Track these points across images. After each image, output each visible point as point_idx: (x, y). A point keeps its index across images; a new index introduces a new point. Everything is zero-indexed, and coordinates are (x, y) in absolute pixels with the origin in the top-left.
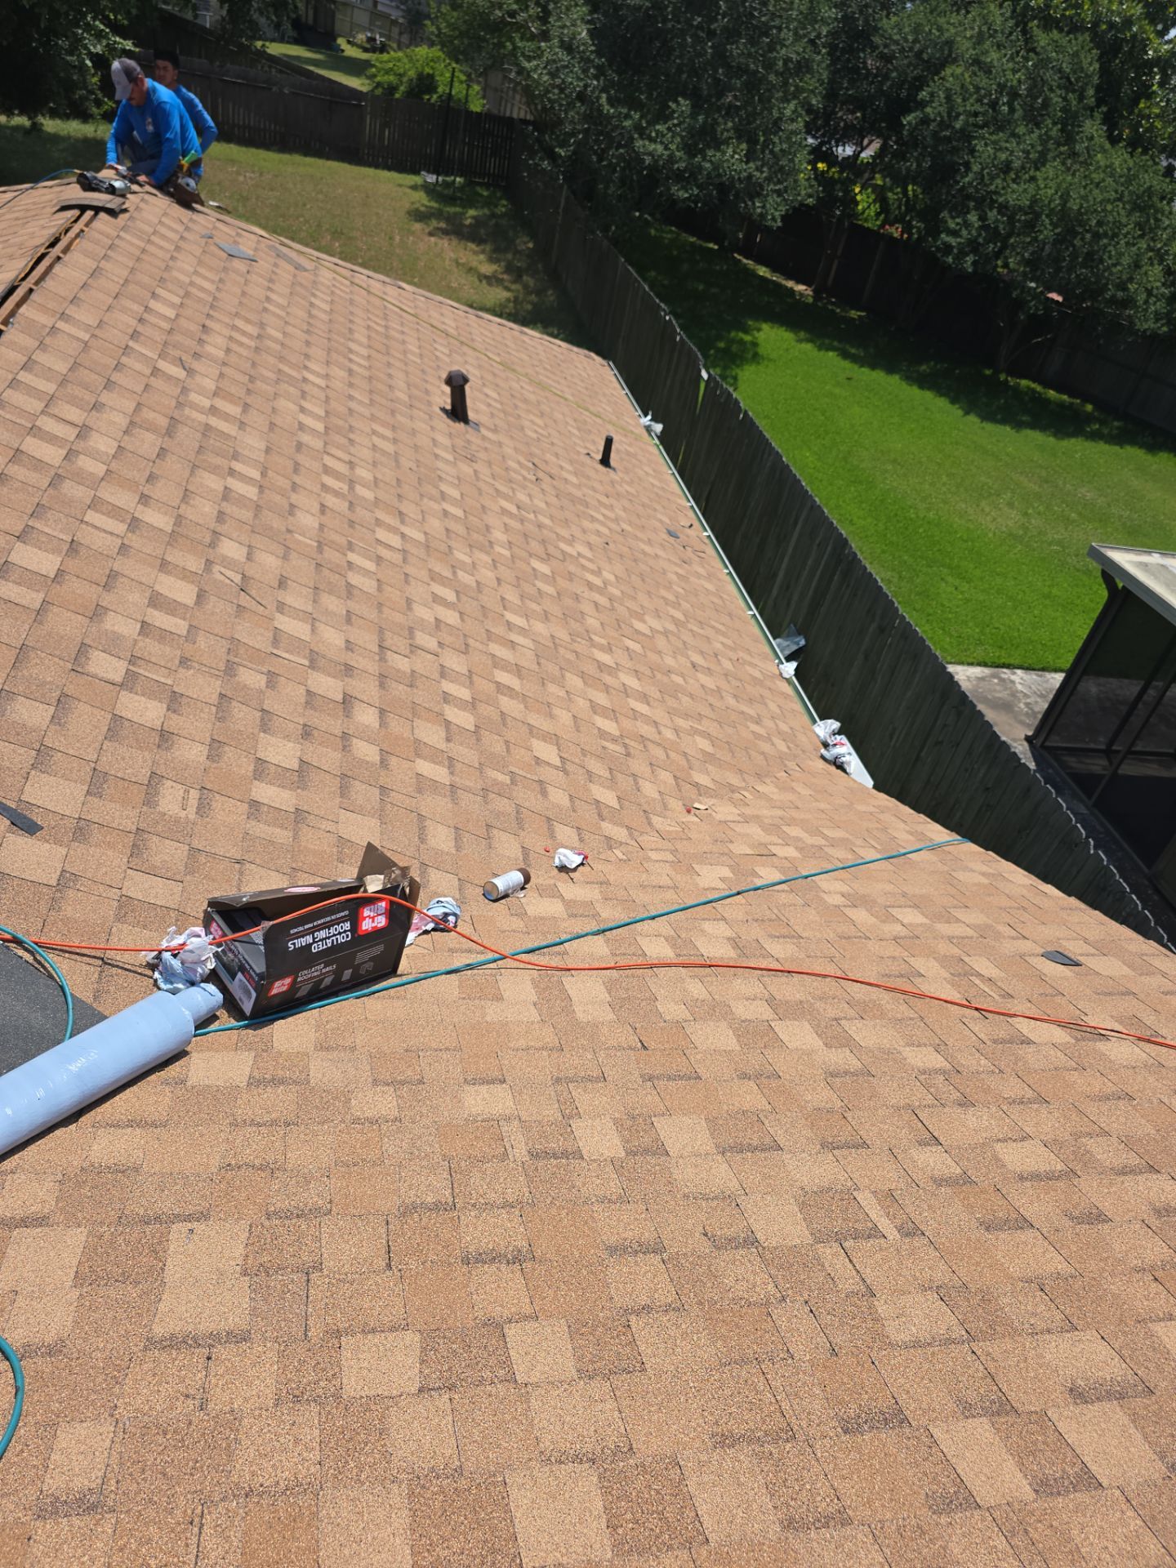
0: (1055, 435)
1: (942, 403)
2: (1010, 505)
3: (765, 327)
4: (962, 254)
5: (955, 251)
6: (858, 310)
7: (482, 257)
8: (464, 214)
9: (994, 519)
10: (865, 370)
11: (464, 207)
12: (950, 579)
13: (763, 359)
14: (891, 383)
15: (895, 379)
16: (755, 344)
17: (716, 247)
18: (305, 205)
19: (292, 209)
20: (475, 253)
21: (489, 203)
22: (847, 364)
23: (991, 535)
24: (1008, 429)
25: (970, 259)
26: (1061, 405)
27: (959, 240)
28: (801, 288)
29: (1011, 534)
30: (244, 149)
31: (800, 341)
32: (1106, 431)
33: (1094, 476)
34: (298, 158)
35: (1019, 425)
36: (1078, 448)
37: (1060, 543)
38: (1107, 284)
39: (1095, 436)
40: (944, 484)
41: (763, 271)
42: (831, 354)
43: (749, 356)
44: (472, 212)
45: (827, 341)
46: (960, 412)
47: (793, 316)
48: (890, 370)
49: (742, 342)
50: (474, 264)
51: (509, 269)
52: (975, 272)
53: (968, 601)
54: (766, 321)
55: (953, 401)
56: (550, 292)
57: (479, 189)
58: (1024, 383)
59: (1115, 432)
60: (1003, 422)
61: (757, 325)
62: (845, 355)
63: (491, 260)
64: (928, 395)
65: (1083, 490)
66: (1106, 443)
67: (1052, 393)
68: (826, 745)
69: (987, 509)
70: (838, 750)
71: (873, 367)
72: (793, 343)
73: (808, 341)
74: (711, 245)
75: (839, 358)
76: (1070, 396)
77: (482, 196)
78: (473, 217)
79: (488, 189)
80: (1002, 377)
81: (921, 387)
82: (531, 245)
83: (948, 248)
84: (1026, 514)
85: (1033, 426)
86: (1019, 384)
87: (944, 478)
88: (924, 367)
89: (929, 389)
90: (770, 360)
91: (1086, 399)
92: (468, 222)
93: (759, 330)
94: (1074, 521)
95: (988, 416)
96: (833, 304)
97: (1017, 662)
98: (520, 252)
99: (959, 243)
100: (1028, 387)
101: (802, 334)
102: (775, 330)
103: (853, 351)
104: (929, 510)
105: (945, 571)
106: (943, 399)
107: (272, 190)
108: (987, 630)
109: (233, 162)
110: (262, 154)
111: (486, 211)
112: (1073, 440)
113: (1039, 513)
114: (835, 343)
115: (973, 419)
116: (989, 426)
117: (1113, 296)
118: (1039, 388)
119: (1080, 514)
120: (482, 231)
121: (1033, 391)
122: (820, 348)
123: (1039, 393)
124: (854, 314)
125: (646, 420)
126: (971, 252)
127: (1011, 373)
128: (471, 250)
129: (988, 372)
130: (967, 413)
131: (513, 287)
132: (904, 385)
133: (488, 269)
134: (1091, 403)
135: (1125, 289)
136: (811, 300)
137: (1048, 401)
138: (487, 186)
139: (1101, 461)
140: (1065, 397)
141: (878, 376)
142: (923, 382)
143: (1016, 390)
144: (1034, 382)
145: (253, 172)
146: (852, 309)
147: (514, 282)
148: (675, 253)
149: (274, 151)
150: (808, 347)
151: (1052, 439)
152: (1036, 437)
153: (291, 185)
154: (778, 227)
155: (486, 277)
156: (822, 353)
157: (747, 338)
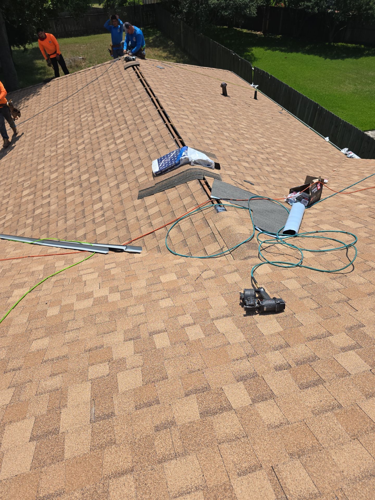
0: (355, 58)
1: (317, 57)
2: (349, 84)
3: (254, 48)
4: (313, 8)
5: (311, 7)
6: (279, 35)
7: (161, 51)
8: (149, 39)
9: (346, 89)
10: (290, 54)
11: (148, 37)
12: (340, 110)
13: (258, 59)
14: (299, 56)
15: (300, 54)
16: (252, 55)
17: (227, 27)
18: (104, 50)
19: (101, 53)
20: (159, 51)
21: (154, 34)
22: (283, 53)
23: (347, 94)
24: (340, 60)
25: (316, 9)
26: (353, 48)
27: (311, 3)
28: (259, 33)
29: (353, 92)
30: (77, 38)
31: (266, 50)
32: (371, 53)
33: (372, 68)
34: (93, 36)
35: (343, 58)
36: (364, 60)
37: (369, 91)
38: (363, 5)
39: (368, 55)
40: (327, 82)
41: (245, 31)
42: (277, 51)
43: (253, 59)
44: (151, 38)
45: (274, 48)
46: (324, 59)
47: (260, 43)
48: (297, 51)
49: (249, 55)
50: (160, 54)
51: (170, 53)
52: (319, 12)
53: (348, 115)
54: (253, 46)
55: (320, 56)
56: (185, 57)
57: (149, 30)
58: (339, 44)
59: (374, 52)
60: (338, 58)
61: (251, 49)
62: (282, 51)
63: (164, 51)
64: (312, 56)
65: (370, 73)
66: (372, 56)
67: (349, 45)
68: (346, 155)
69: (343, 87)
70: (350, 155)
71: (291, 52)
72: (264, 51)
73: (269, 49)
74: (225, 27)
75: (280, 52)
76: (355, 44)
77: (151, 32)
78: (152, 39)
79: (151, 29)
80: (332, 44)
81: (309, 54)
82: (173, 43)
83: (308, 7)
84: (355, 85)
85: (348, 57)
86: (338, 45)
87: (327, 81)
88: (307, 48)
89: (311, 54)
90: (260, 59)
91: (361, 44)
92: (151, 41)
93: (252, 50)
94: (371, 83)
95: (332, 58)
96: (270, 35)
97: (368, 129)
98: (171, 47)
99: (312, 4)
100: (341, 45)
101: (266, 48)
102: (257, 49)
103: (283, 49)
104: (326, 91)
105: (337, 108)
106: (316, 56)
107: (92, 48)
108: (356, 122)
109: (77, 43)
110: (82, 38)
111: (154, 36)
112: (361, 58)
113: (359, 84)
114: (277, 48)
115: (328, 60)
116: (334, 61)
117: (366, 8)
118: (345, 44)
119: (372, 81)
120: (157, 43)
121: (344, 46)
122: (273, 51)
123: (345, 46)
124: (279, 36)
125: (252, 85)
126: (316, 6)
127: (334, 42)
128: (157, 50)
129: (327, 44)
130: (326, 59)
131: (175, 58)
132: (303, 55)
133: (164, 54)
134: (363, 45)
135: (369, 5)
136: (263, 36)
137: (349, 48)
138: (151, 28)
139: (372, 62)
140: (354, 45)
141: (294, 54)
142: (309, 52)
143: (338, 46)
144: (343, 43)
145: (84, 44)
146: (277, 35)
147: (174, 56)
148: (216, 33)
149: (85, 36)
150: (269, 51)
151: (355, 60)
152: (349, 60)
153: (96, 45)
154: (256, 16)
155: (165, 57)
156: (274, 52)
157: (250, 54)
